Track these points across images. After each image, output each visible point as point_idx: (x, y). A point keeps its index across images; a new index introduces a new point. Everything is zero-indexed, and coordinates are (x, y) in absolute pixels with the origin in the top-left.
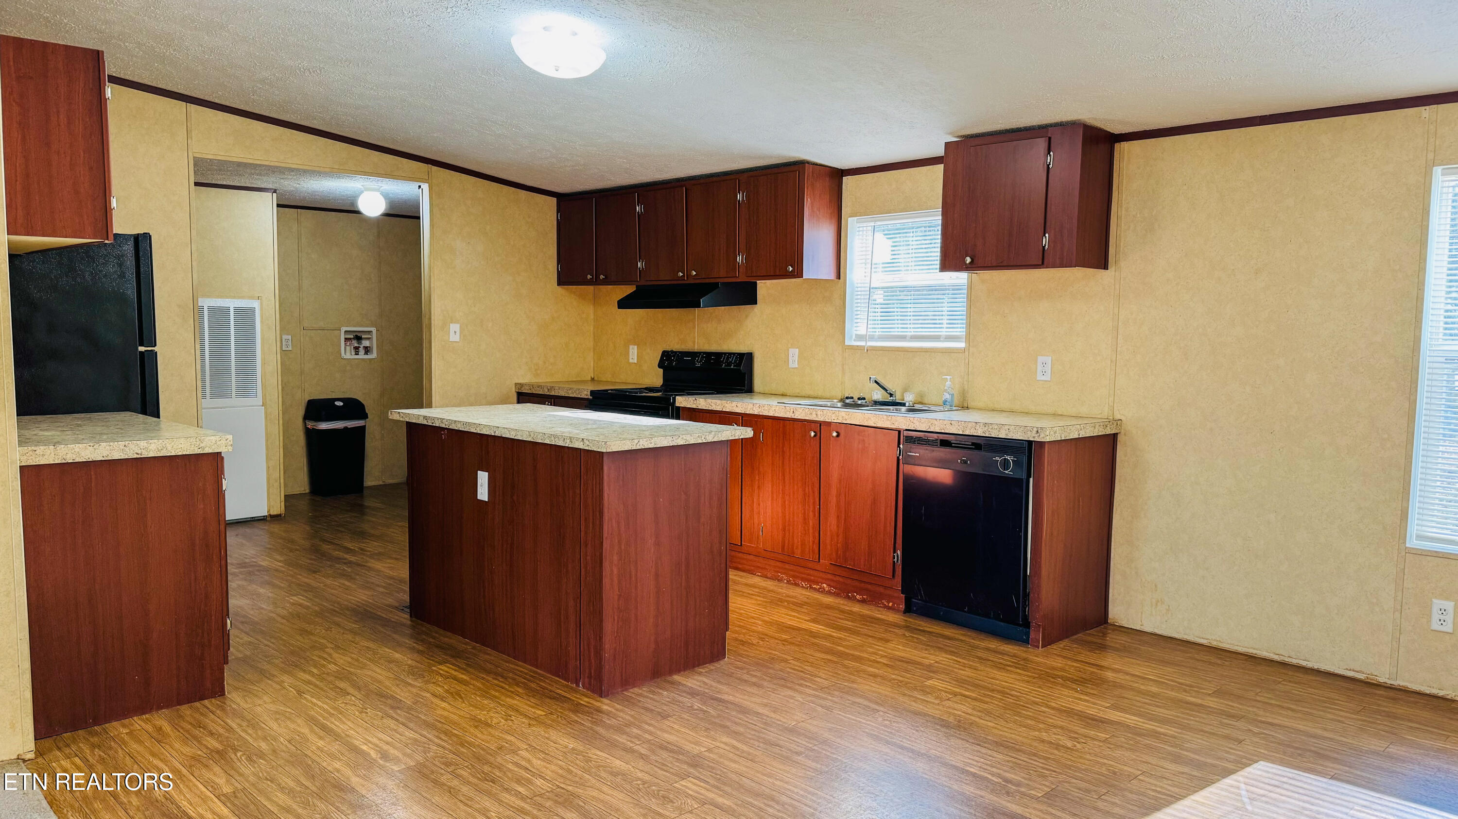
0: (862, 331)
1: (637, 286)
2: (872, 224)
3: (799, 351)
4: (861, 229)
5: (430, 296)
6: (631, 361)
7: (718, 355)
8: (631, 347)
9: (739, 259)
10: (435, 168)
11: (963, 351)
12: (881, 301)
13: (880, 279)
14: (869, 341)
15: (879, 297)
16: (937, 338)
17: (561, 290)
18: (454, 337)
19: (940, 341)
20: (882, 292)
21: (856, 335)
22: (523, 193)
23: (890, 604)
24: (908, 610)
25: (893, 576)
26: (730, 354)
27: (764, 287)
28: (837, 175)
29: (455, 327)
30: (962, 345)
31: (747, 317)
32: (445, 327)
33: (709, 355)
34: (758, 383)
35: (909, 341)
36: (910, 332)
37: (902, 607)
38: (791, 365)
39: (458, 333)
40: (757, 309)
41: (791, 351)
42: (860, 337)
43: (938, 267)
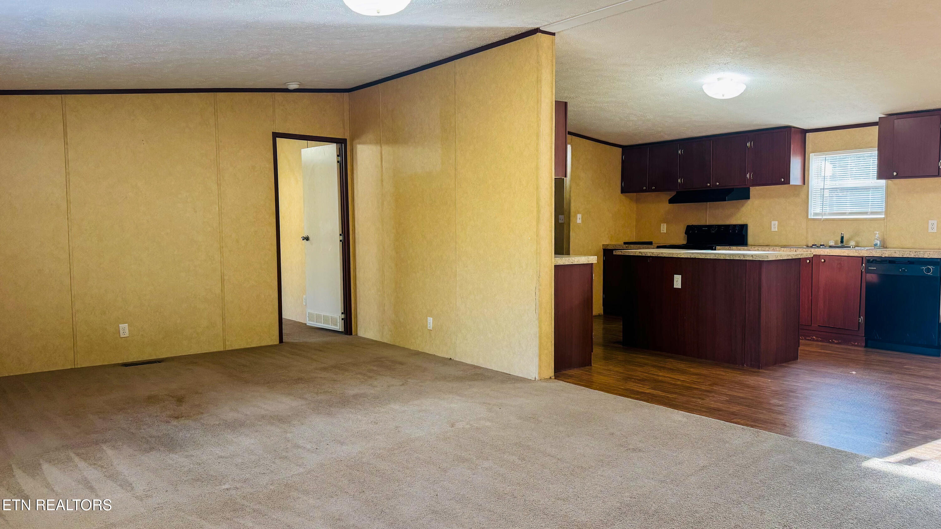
0: (818, 210)
1: (677, 192)
2: (824, 156)
3: (778, 222)
4: (815, 159)
5: (570, 201)
6: (662, 232)
7: (727, 227)
8: (662, 225)
9: (748, 176)
10: (574, 137)
11: (884, 219)
12: (828, 195)
13: (829, 184)
14: (824, 216)
15: (827, 193)
16: (866, 213)
17: (623, 197)
18: (579, 221)
19: (868, 215)
20: (828, 191)
21: (814, 213)
22: (608, 147)
23: (856, 344)
24: (866, 346)
25: (859, 329)
26: (735, 226)
27: (754, 191)
28: (804, 132)
29: (579, 216)
30: (883, 216)
31: (743, 206)
32: (576, 216)
33: (719, 226)
34: (750, 240)
35: (848, 215)
36: (849, 211)
37: (864, 344)
38: (773, 230)
39: (581, 219)
40: (749, 202)
41: (773, 223)
42: (816, 214)
43: (876, 177)
